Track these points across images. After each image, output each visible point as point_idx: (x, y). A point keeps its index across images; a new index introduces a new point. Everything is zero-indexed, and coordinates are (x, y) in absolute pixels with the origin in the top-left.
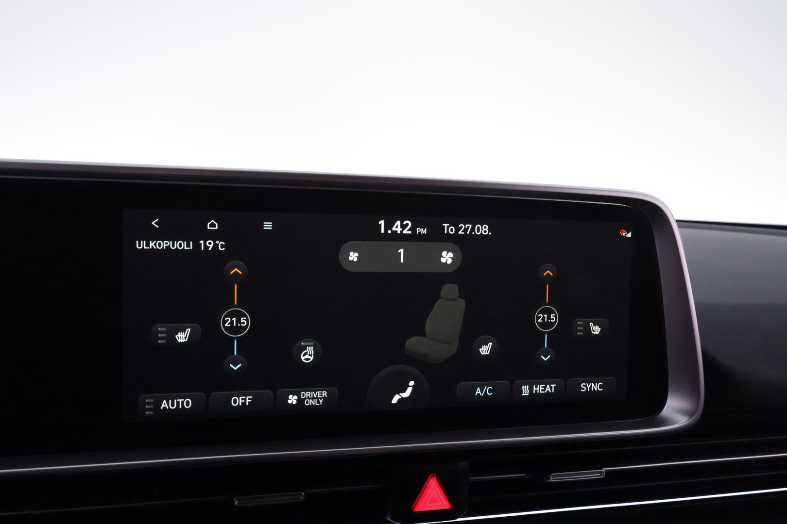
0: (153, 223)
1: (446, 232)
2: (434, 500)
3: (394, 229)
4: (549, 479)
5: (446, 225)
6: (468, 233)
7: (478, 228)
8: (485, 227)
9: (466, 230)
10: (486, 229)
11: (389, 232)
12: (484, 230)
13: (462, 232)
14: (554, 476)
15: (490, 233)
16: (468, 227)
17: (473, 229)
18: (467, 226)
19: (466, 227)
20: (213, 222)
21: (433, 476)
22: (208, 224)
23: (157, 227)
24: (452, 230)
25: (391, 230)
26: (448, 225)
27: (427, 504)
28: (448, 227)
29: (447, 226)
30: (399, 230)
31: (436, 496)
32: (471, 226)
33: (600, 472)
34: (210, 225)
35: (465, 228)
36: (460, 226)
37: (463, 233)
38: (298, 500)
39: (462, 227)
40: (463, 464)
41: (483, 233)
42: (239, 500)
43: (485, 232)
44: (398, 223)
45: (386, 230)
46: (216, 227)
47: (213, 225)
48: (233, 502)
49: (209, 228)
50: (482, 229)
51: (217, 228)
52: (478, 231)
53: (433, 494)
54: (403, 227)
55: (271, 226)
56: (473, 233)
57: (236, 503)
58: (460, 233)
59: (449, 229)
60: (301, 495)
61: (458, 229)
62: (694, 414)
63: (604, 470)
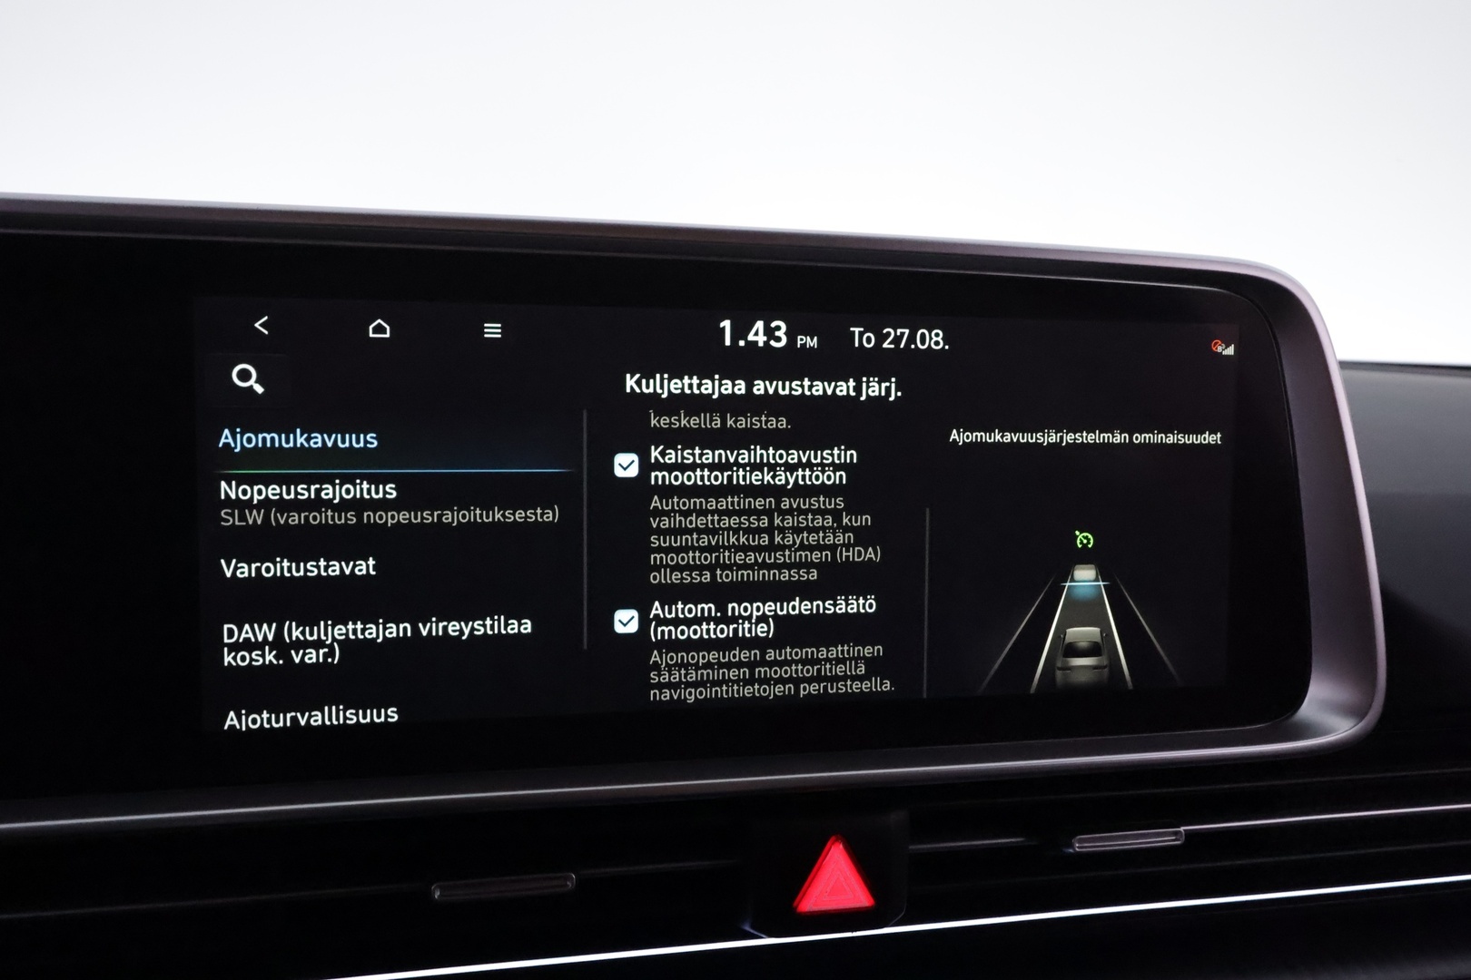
0: (257, 325)
1: (857, 345)
2: (838, 888)
3: (751, 337)
4: (1072, 846)
5: (857, 330)
6: (902, 346)
7: (923, 335)
8: (937, 335)
9: (897, 340)
10: (939, 339)
11: (742, 343)
12: (934, 339)
13: (890, 343)
14: (1081, 841)
15: (947, 347)
16: (903, 334)
17: (912, 339)
18: (899, 331)
19: (898, 334)
20: (379, 324)
21: (837, 840)
22: (371, 327)
23: (266, 332)
24: (869, 340)
25: (745, 338)
26: (862, 329)
27: (825, 898)
28: (861, 334)
29: (859, 332)
30: (761, 339)
31: (842, 880)
32: (907, 331)
33: (1176, 833)
34: (374, 328)
35: (896, 336)
36: (885, 331)
37: (892, 346)
38: (563, 889)
39: (889, 334)
40: (896, 818)
41: (933, 346)
42: (441, 888)
43: (937, 343)
44: (760, 325)
45: (734, 339)
46: (385, 333)
47: (379, 329)
48: (430, 894)
49: (371, 335)
50: (931, 339)
51: (388, 335)
52: (923, 342)
53: (836, 877)
54: (770, 332)
55: (500, 331)
56: (913, 346)
57: (437, 895)
58: (885, 345)
59: (863, 338)
60: (567, 878)
61: (881, 338)
62: (1366, 714)
63: (1182, 829)
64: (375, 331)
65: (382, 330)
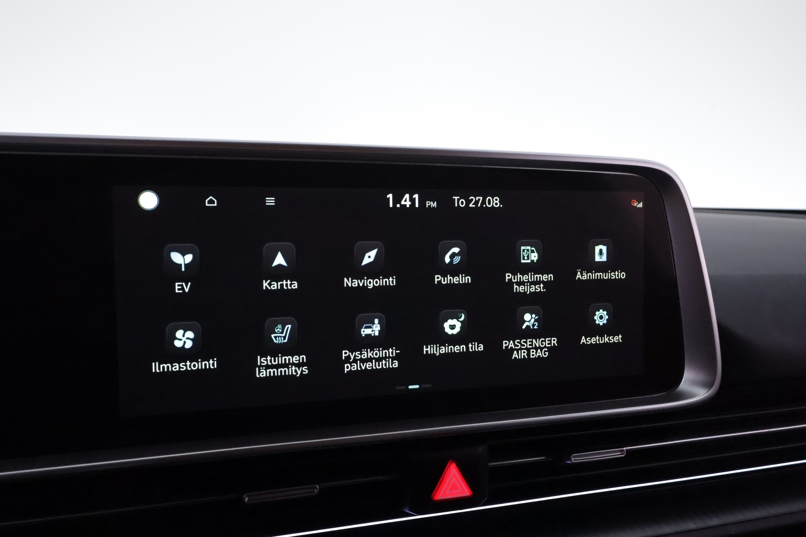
1: (456, 206)
2: (454, 487)
3: (403, 203)
4: (570, 460)
5: (456, 198)
6: (479, 206)
7: (489, 200)
8: (496, 200)
9: (476, 203)
10: (497, 202)
11: (398, 206)
12: (495, 202)
13: (473, 204)
14: (575, 457)
15: (501, 206)
16: (479, 199)
17: (484, 202)
18: (477, 198)
19: (477, 199)
20: (211, 199)
21: (452, 462)
22: (207, 201)
24: (462, 203)
25: (400, 203)
26: (459, 197)
27: (447, 492)
28: (458, 200)
30: (408, 204)
31: (456, 482)
32: (481, 198)
33: (621, 451)
35: (475, 201)
36: (470, 198)
37: (474, 206)
38: (313, 494)
39: (472, 199)
40: (481, 449)
41: (494, 205)
42: (248, 496)
43: (496, 204)
44: (407, 196)
45: (394, 204)
46: (214, 204)
47: (211, 202)
48: (243, 499)
49: (207, 205)
50: (493, 202)
51: (216, 205)
52: (489, 204)
53: (453, 481)
54: (412, 200)
55: (274, 201)
56: (484, 206)
57: (247, 499)
58: (471, 205)
59: (459, 202)
60: (315, 488)
61: (470, 201)
62: (712, 386)
63: (625, 449)
64: (209, 202)
65: (213, 202)
